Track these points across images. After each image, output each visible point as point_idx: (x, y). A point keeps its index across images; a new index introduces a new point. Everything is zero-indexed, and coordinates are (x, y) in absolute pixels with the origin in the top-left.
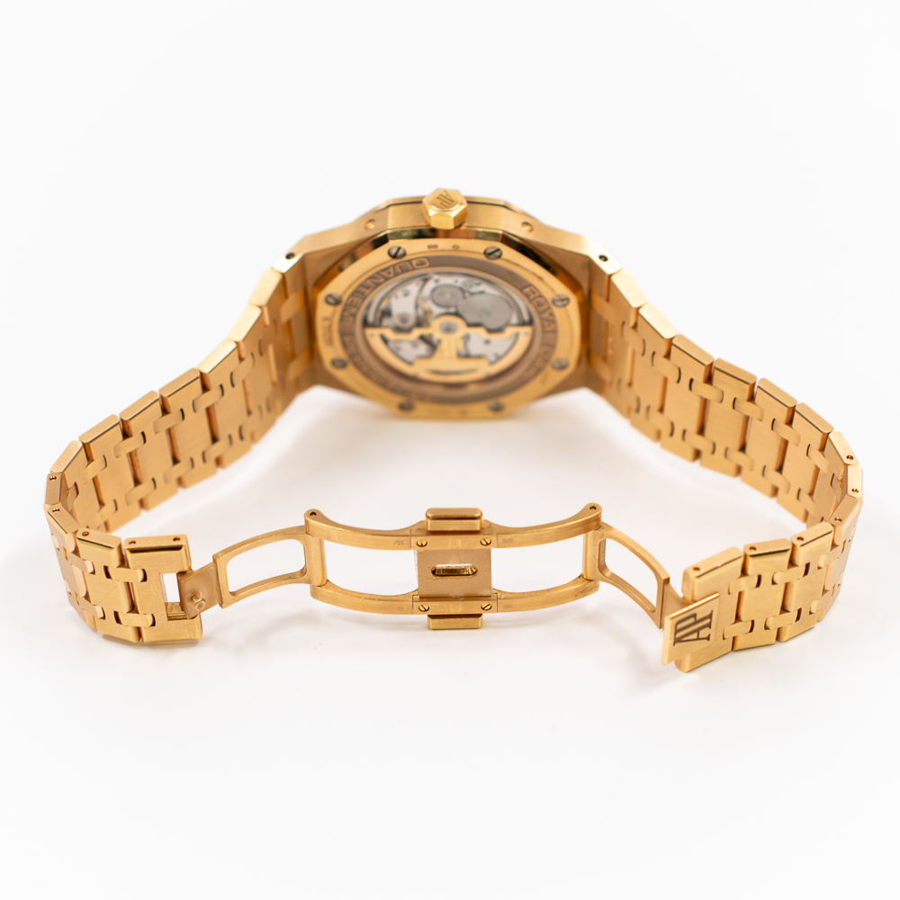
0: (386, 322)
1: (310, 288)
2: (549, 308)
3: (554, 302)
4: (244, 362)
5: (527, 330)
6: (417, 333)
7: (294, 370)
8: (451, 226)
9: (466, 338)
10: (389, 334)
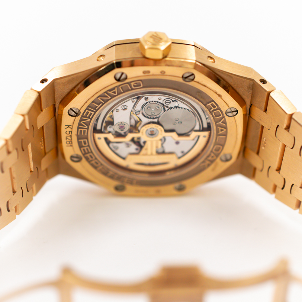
0: (109, 129)
1: (57, 105)
2: (224, 117)
3: (227, 112)
4: (11, 155)
5: (206, 133)
6: (130, 136)
7: (45, 163)
8: (160, 56)
9: (164, 140)
10: (111, 137)
